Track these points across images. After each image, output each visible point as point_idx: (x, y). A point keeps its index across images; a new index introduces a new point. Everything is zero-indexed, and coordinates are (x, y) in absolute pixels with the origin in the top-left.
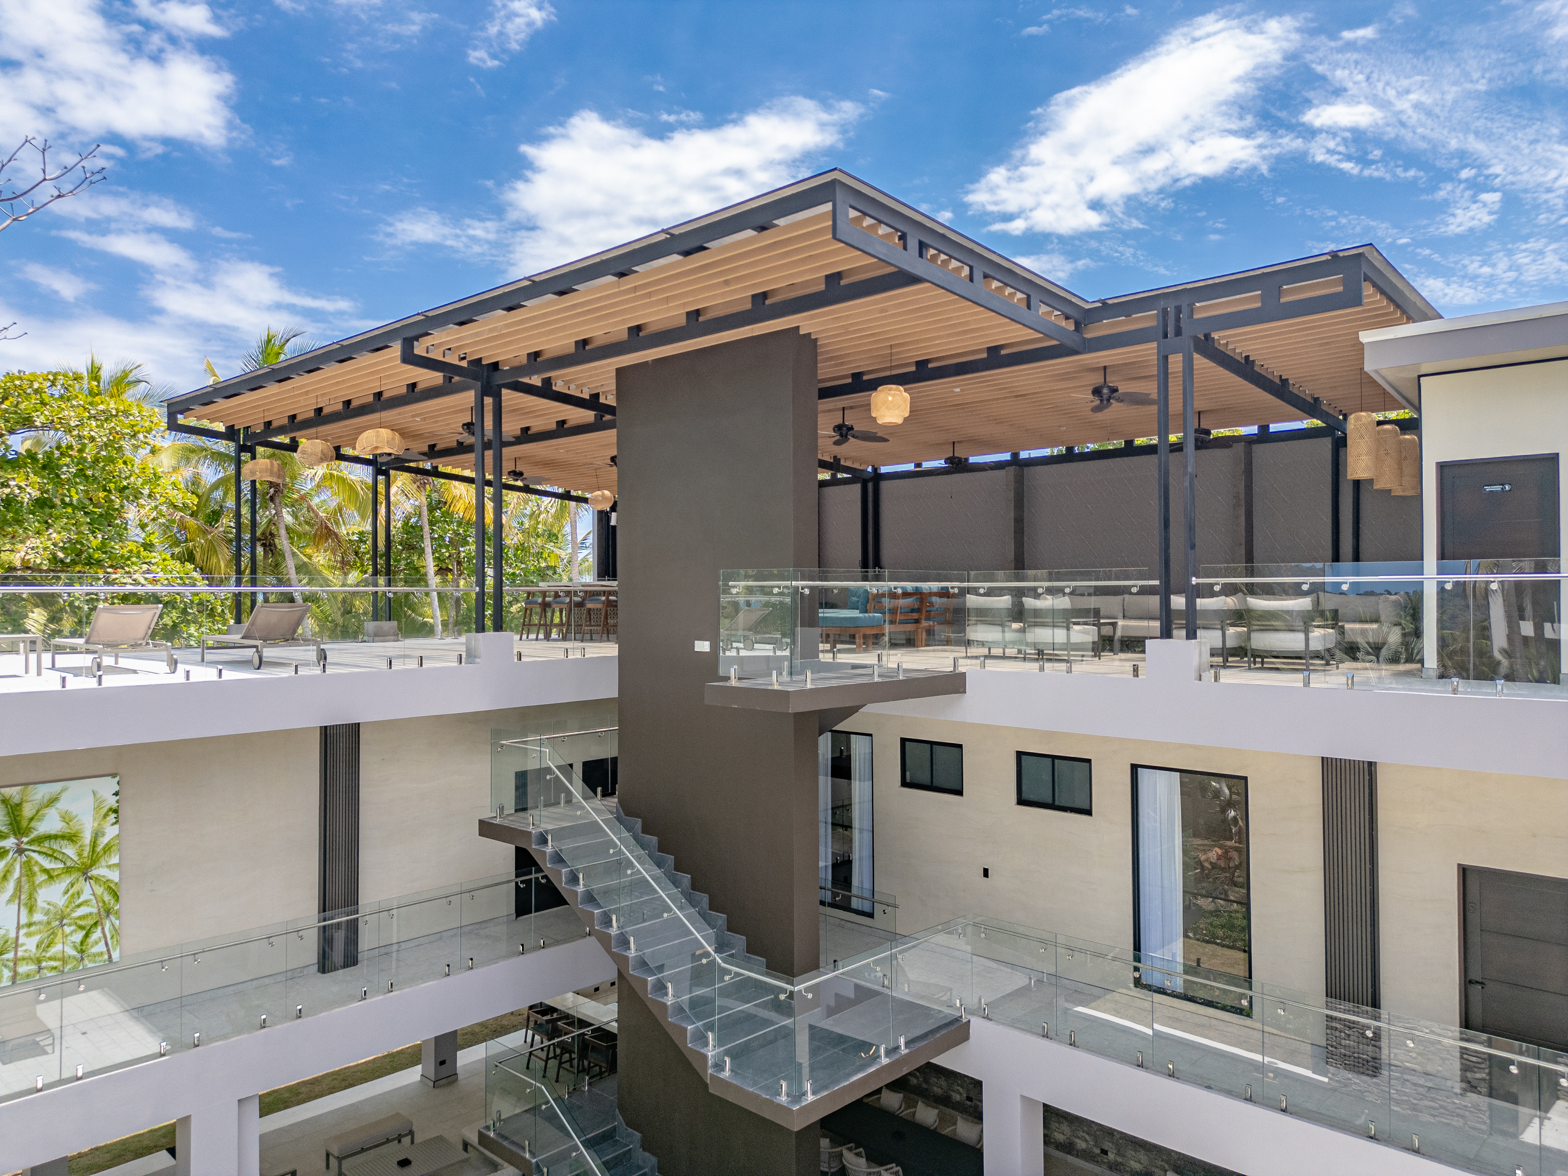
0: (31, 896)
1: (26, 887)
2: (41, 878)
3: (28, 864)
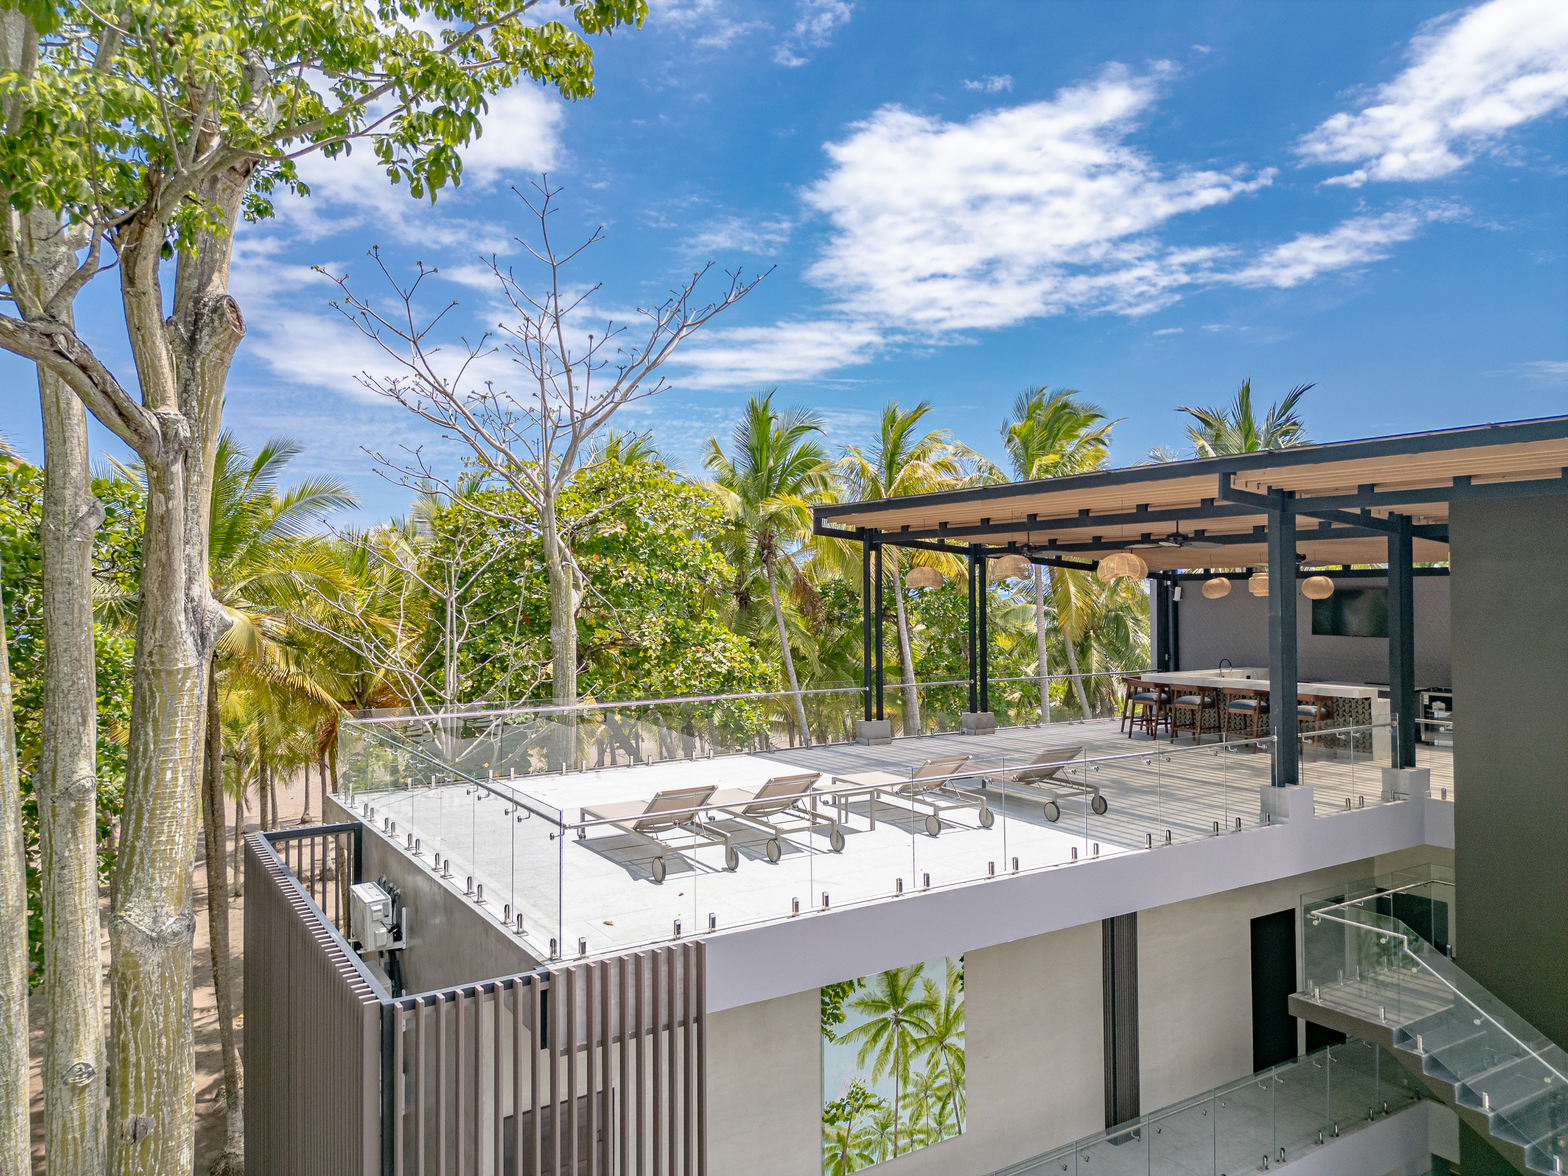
0: (905, 1069)
1: (902, 1058)
2: (912, 1048)
3: (903, 1035)
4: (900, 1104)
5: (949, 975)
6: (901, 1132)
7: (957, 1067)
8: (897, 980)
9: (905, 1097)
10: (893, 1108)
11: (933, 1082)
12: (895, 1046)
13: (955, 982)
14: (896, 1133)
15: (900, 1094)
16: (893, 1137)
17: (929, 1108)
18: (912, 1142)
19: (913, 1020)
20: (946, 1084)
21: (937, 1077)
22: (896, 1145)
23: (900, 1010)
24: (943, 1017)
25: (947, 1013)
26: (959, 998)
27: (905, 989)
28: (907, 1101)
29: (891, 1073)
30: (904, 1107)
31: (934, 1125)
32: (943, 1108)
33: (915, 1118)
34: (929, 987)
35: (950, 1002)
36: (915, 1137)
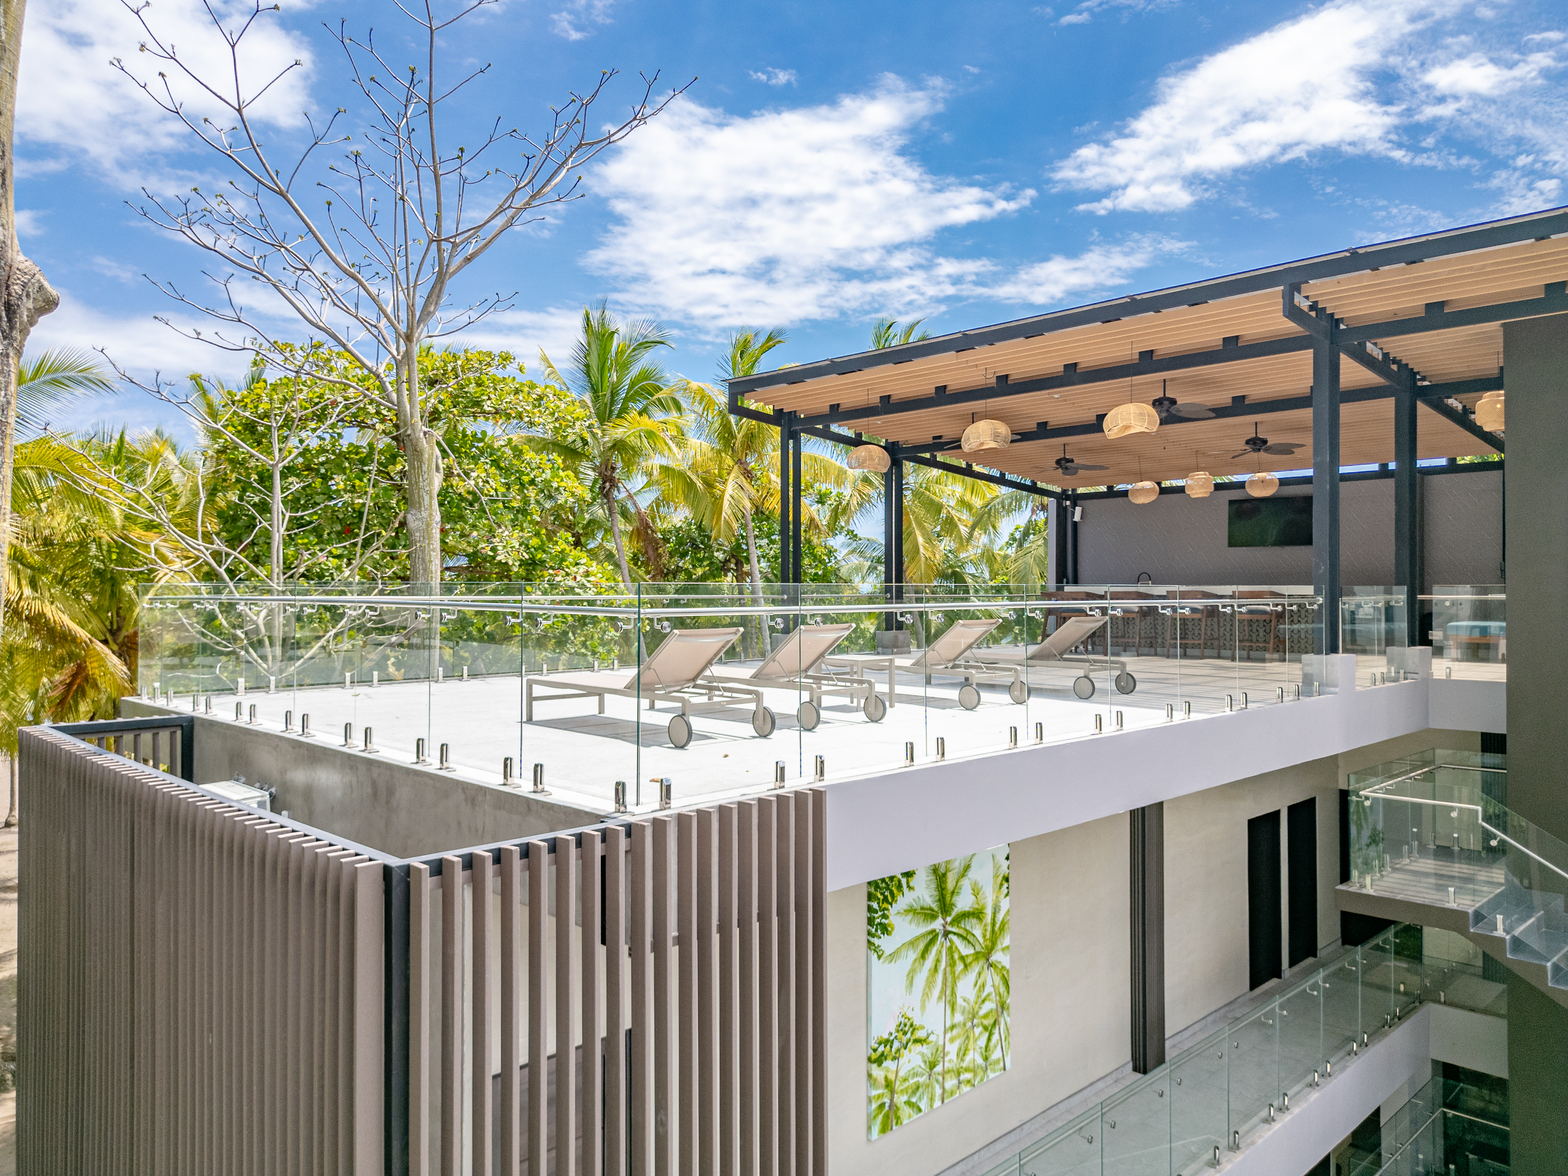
0: (953, 993)
1: (950, 979)
2: (960, 966)
3: (951, 950)
4: (948, 1036)
5: (996, 876)
6: (949, 1072)
7: (1002, 989)
8: (945, 882)
9: (953, 1027)
10: (941, 1043)
11: (980, 1008)
12: (943, 964)
13: (1001, 885)
14: (944, 1073)
15: (948, 1025)
16: (940, 1078)
17: (975, 1041)
18: (960, 1083)
19: (961, 932)
20: (991, 1011)
21: (983, 1001)
22: (943, 1088)
23: (949, 919)
24: (989, 928)
25: (994, 925)
26: (1005, 904)
27: (953, 893)
28: (955, 1031)
29: (940, 998)
30: (952, 1040)
31: (980, 1061)
32: (989, 1039)
33: (962, 1053)
34: (976, 891)
35: (996, 910)
36: (962, 1077)
